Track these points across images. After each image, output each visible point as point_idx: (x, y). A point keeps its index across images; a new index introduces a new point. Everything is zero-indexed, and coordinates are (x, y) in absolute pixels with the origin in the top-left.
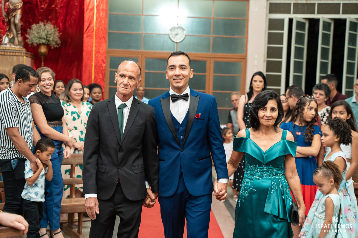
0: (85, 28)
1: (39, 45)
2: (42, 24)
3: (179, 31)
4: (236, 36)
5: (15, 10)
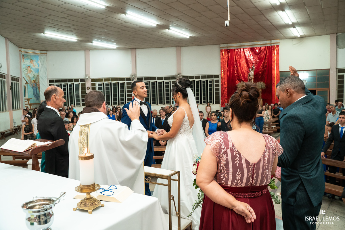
0: (273, 83)
2: (260, 82)
4: (325, 82)
5: (252, 79)
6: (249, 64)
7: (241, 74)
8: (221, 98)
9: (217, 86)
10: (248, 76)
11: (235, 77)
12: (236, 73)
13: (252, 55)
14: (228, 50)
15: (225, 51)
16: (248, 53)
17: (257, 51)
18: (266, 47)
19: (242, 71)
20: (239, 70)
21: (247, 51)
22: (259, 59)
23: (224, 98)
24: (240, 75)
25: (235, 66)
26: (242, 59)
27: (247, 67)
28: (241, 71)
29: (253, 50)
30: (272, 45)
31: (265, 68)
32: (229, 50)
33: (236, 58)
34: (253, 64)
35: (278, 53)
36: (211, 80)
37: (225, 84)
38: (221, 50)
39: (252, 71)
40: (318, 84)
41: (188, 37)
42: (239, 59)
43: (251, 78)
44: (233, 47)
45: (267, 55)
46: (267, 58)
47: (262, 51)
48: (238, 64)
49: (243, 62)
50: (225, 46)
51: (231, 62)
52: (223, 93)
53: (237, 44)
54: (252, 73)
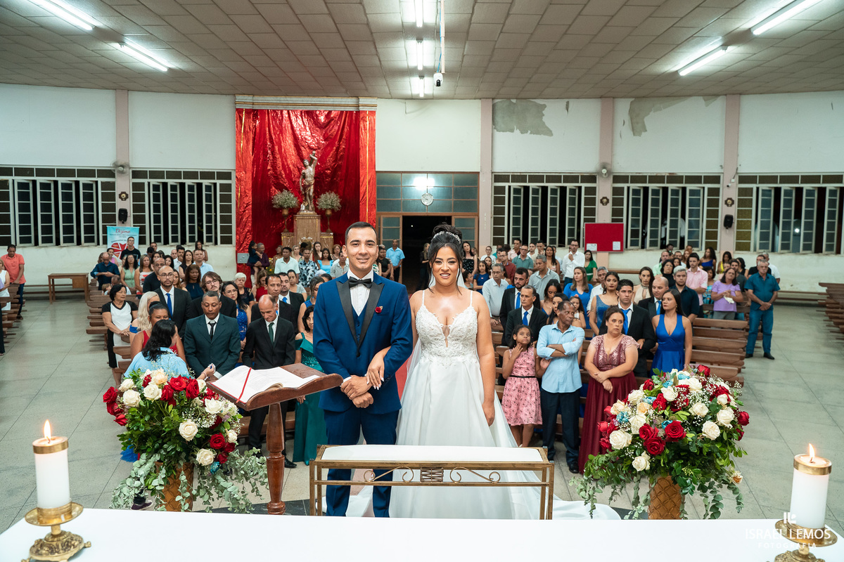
0: (360, 198)
1: (326, 210)
2: (327, 194)
3: (428, 197)
4: (471, 200)
5: (309, 186)
6: (303, 148)
7: (283, 172)
8: (237, 230)
9: (226, 198)
10: (299, 177)
11: (269, 178)
12: (269, 170)
13: (310, 129)
14: (255, 110)
15: (248, 112)
16: (298, 123)
17: (322, 118)
18: (342, 112)
19: (286, 164)
20: (279, 162)
21: (297, 117)
22: (325, 139)
23: (244, 229)
24: (281, 175)
25: (268, 154)
26: (284, 136)
27: (298, 157)
28: (283, 165)
29: (310, 115)
30: (361, 109)
31: (340, 160)
32: (257, 110)
33: (272, 132)
34: (312, 149)
35: (372, 130)
36: (209, 184)
37: (247, 196)
38: (237, 109)
39: (310, 165)
40: (455, 203)
41: (165, 70)
42: (279, 135)
43: (307, 184)
44: (268, 104)
45: (346, 130)
46: (344, 137)
47: (332, 119)
48: (277, 148)
49: (288, 142)
50: (246, 101)
51: (259, 141)
52: (242, 218)
53: (279, 98)
54: (310, 171)
